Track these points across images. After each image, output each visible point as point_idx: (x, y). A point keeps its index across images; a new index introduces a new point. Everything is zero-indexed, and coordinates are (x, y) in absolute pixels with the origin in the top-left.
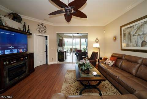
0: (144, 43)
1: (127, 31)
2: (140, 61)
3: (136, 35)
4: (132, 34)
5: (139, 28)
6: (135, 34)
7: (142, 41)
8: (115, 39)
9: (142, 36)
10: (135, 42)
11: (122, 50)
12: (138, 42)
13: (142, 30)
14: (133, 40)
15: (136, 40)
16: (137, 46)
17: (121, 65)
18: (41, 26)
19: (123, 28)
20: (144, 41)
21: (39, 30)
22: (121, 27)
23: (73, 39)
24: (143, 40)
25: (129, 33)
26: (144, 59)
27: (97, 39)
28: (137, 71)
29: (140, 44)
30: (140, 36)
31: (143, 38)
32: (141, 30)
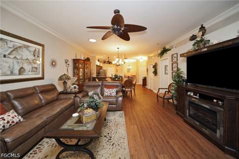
0: (23, 70)
3: (12, 56)
5: (17, 48)
6: (9, 54)
7: (19, 68)
9: (20, 61)
10: (9, 67)
12: (13, 68)
13: (21, 53)
15: (9, 65)
20: (22, 68)
24: (21, 66)
29: (16, 71)
30: (18, 60)
31: (21, 64)
32: (19, 52)
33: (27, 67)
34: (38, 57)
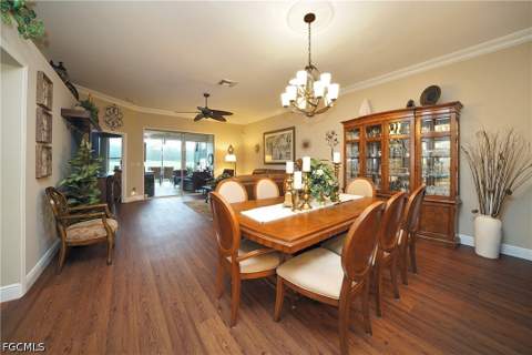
1: (270, 141)
4: (273, 145)
7: (280, 154)
8: (257, 148)
11: (265, 164)
14: (274, 153)
16: (277, 159)
18: (111, 110)
19: (266, 136)
22: (264, 134)
30: (279, 149)
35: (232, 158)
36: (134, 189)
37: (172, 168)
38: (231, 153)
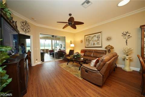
1: (88, 38)
2: (93, 51)
4: (90, 40)
5: (92, 37)
8: (82, 41)
11: (86, 47)
13: (94, 39)
14: (90, 43)
16: (92, 45)
17: (87, 55)
18: (25, 23)
19: (86, 37)
21: (23, 27)
22: (85, 36)
23: (45, 40)
25: (89, 39)
26: (94, 50)
27: (71, 41)
28: (93, 55)
29: (93, 44)
30: (93, 41)
33: (96, 43)
34: (99, 38)
35: (72, 45)
36: (37, 60)
37: (48, 49)
38: (71, 43)
